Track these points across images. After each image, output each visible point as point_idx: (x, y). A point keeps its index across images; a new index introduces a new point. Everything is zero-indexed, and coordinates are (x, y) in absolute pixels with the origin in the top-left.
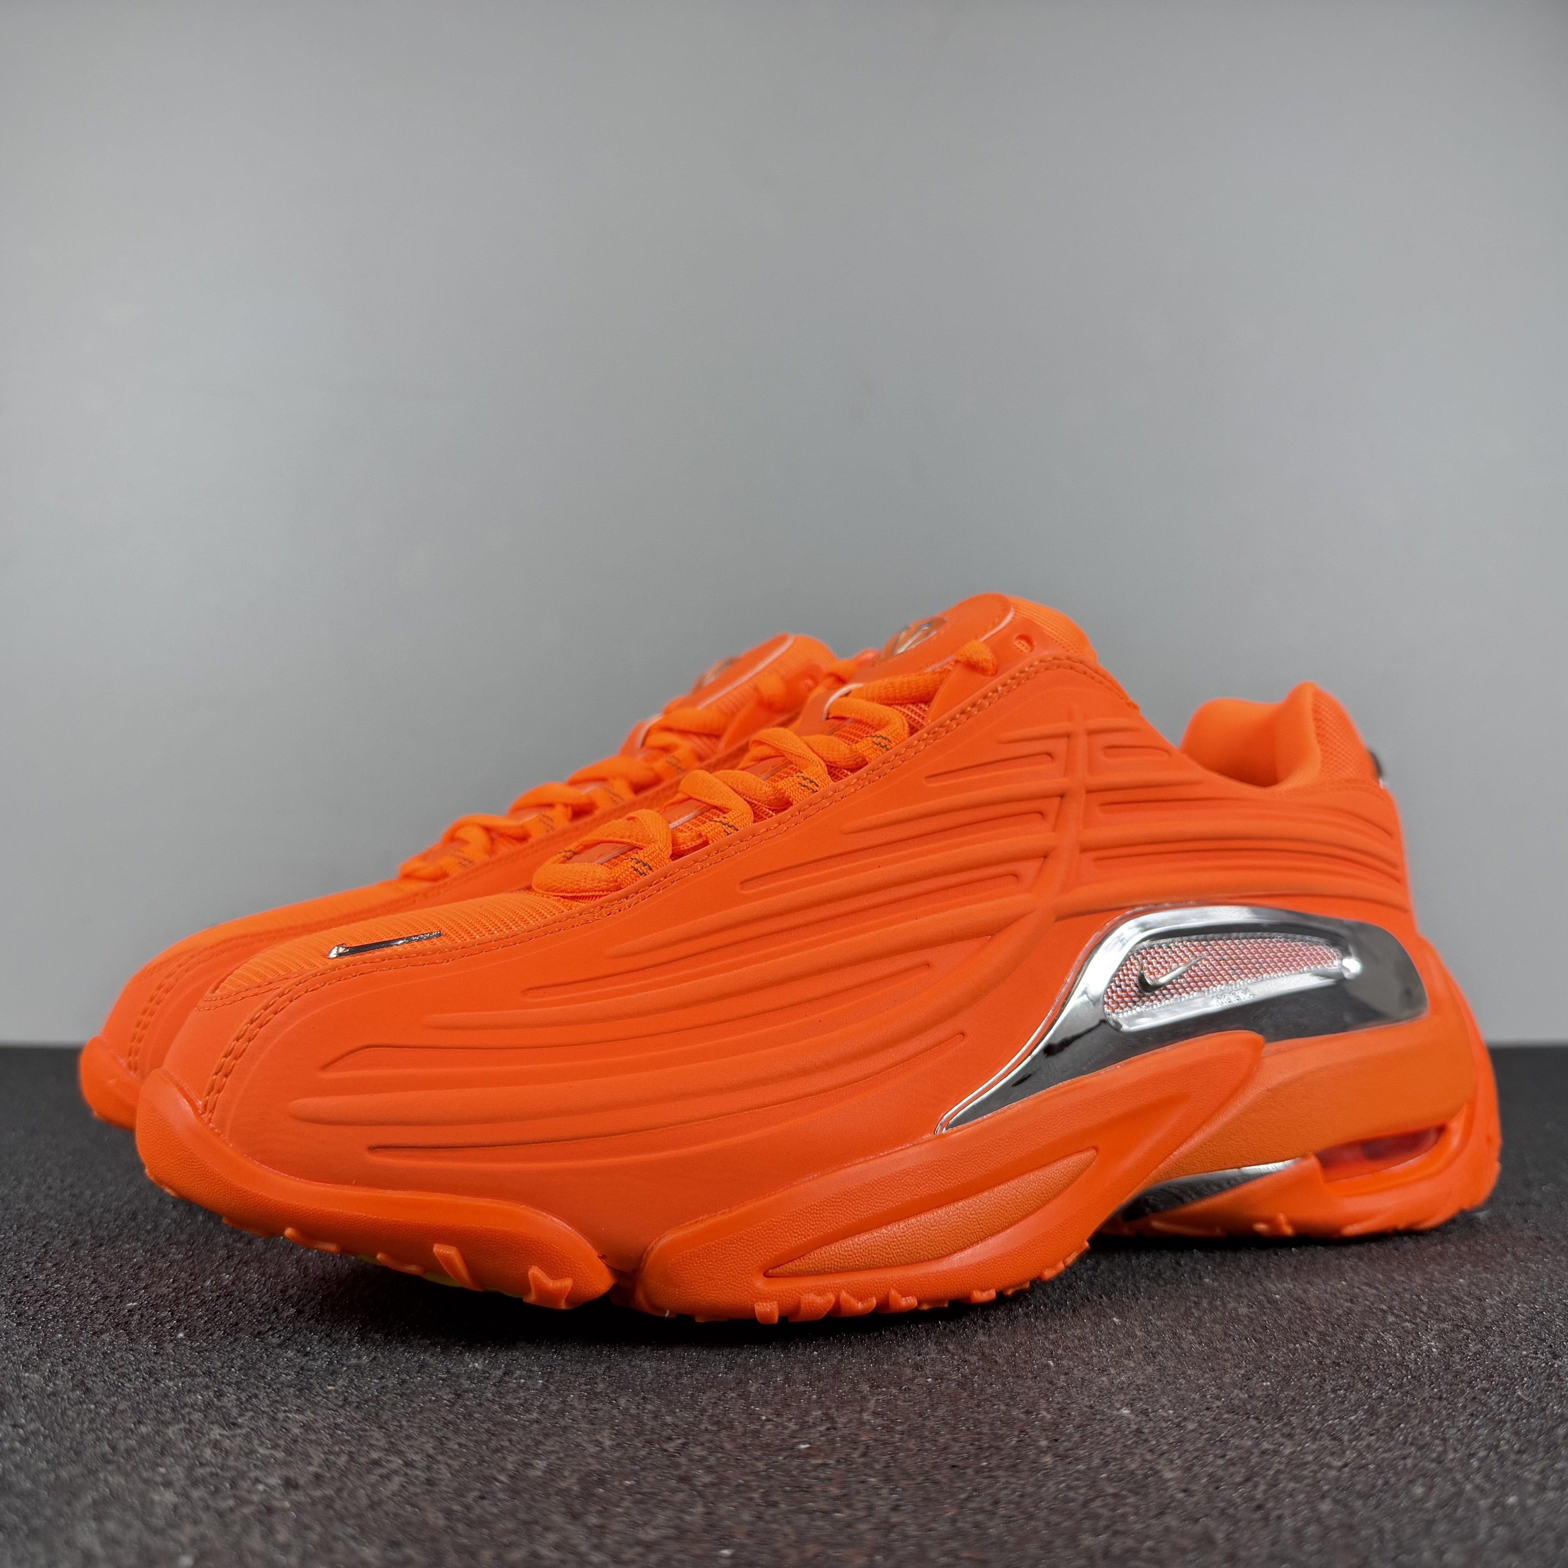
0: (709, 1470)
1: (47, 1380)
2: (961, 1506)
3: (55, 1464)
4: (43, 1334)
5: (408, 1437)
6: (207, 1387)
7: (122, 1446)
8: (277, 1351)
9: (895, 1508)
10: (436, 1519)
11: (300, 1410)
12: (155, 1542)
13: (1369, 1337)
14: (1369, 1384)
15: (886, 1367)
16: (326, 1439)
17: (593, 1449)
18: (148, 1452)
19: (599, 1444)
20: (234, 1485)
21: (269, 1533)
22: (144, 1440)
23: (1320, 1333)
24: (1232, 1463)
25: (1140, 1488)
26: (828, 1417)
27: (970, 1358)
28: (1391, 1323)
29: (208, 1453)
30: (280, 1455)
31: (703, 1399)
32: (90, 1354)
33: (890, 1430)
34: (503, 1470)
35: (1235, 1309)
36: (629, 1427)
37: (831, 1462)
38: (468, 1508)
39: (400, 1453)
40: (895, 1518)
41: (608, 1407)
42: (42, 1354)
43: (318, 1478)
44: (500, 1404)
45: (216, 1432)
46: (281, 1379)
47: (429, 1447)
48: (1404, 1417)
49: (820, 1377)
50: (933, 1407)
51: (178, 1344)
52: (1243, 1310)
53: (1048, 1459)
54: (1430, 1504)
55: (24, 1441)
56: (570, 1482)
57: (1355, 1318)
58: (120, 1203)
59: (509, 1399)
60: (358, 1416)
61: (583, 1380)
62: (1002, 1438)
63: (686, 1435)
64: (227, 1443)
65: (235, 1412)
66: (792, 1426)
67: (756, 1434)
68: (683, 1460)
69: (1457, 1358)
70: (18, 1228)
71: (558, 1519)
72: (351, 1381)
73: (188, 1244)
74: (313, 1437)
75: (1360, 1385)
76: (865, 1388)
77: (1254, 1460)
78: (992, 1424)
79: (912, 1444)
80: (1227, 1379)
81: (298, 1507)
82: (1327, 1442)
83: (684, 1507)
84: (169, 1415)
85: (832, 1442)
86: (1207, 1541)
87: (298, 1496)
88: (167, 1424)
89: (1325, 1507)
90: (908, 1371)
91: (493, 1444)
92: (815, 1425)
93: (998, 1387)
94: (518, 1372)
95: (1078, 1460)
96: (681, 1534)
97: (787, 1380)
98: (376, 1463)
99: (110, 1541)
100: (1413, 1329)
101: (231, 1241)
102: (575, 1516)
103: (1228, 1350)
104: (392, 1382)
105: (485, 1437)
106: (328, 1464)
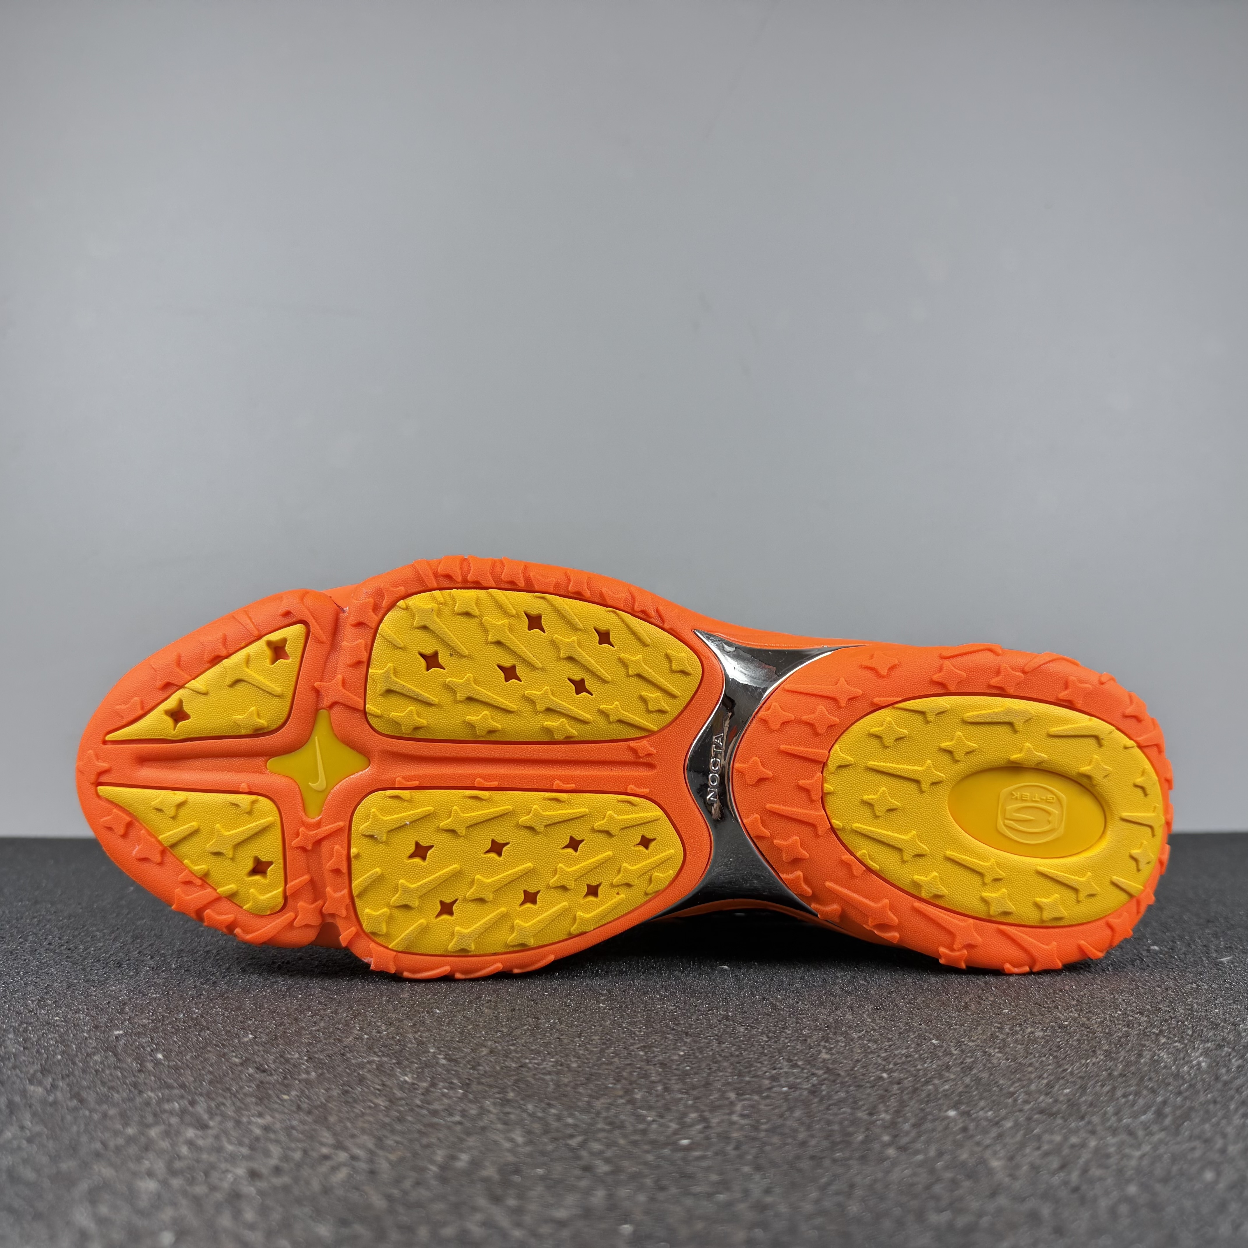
0: (607, 1161)
1: (49, 1092)
2: (823, 1188)
3: (55, 1159)
4: (45, 1056)
5: (353, 1136)
6: (182, 1097)
7: (112, 1144)
8: (240, 1068)
9: (768, 1191)
10: (378, 1202)
11: (260, 1115)
12: (140, 1223)
13: (1147, 1054)
14: (1153, 1091)
15: (747, 1079)
16: (283, 1137)
17: (507, 1145)
18: (133, 1150)
19: (512, 1140)
20: (207, 1174)
21: (237, 1214)
22: (131, 1140)
23: (1106, 1051)
24: (1046, 1154)
25: (971, 1175)
26: (704, 1119)
27: (817, 1072)
28: (1164, 1043)
29: (184, 1150)
30: (245, 1151)
31: (598, 1104)
32: (84, 1071)
33: (756, 1128)
34: (432, 1162)
35: (1032, 1033)
36: (537, 1127)
37: (709, 1153)
38: (405, 1193)
39: (345, 1149)
40: (769, 1199)
41: (517, 1112)
42: (44, 1071)
43: (277, 1171)
44: (428, 1110)
45: (190, 1133)
46: (244, 1091)
47: (370, 1144)
48: (1186, 1116)
49: (694, 1088)
50: (791, 1109)
51: (157, 1063)
52: (1039, 1034)
53: (891, 1152)
54: (1221, 1186)
55: (30, 1141)
56: (490, 1171)
57: (1133, 1039)
58: (107, 955)
59: (436, 1106)
60: (309, 1119)
61: (496, 1090)
62: (850, 1134)
63: (585, 1132)
64: (200, 1142)
65: (206, 1117)
66: (674, 1126)
67: (644, 1132)
68: (584, 1153)
69: (1224, 1070)
70: (24, 974)
71: (482, 1202)
72: (302, 1092)
73: (164, 986)
74: (272, 1136)
75: (1145, 1092)
76: (732, 1096)
77: (1066, 1151)
78: (841, 1123)
79: (776, 1140)
80: (1033, 1087)
81: (261, 1193)
82: (1124, 1137)
83: (588, 1192)
84: (150, 1119)
85: (708, 1138)
86: (1034, 1217)
87: (262, 1185)
88: (148, 1126)
89: (1132, 1189)
90: (766, 1082)
91: (425, 1141)
92: (692, 1125)
93: (842, 1095)
94: (442, 1084)
95: (917, 1152)
96: (587, 1213)
97: (666, 1089)
98: (326, 1157)
99: (102, 1221)
100: (1183, 1048)
101: (198, 984)
102: (496, 1199)
103: (1031, 1065)
104: (335, 1092)
105: (416, 1135)
106: (285, 1158)
